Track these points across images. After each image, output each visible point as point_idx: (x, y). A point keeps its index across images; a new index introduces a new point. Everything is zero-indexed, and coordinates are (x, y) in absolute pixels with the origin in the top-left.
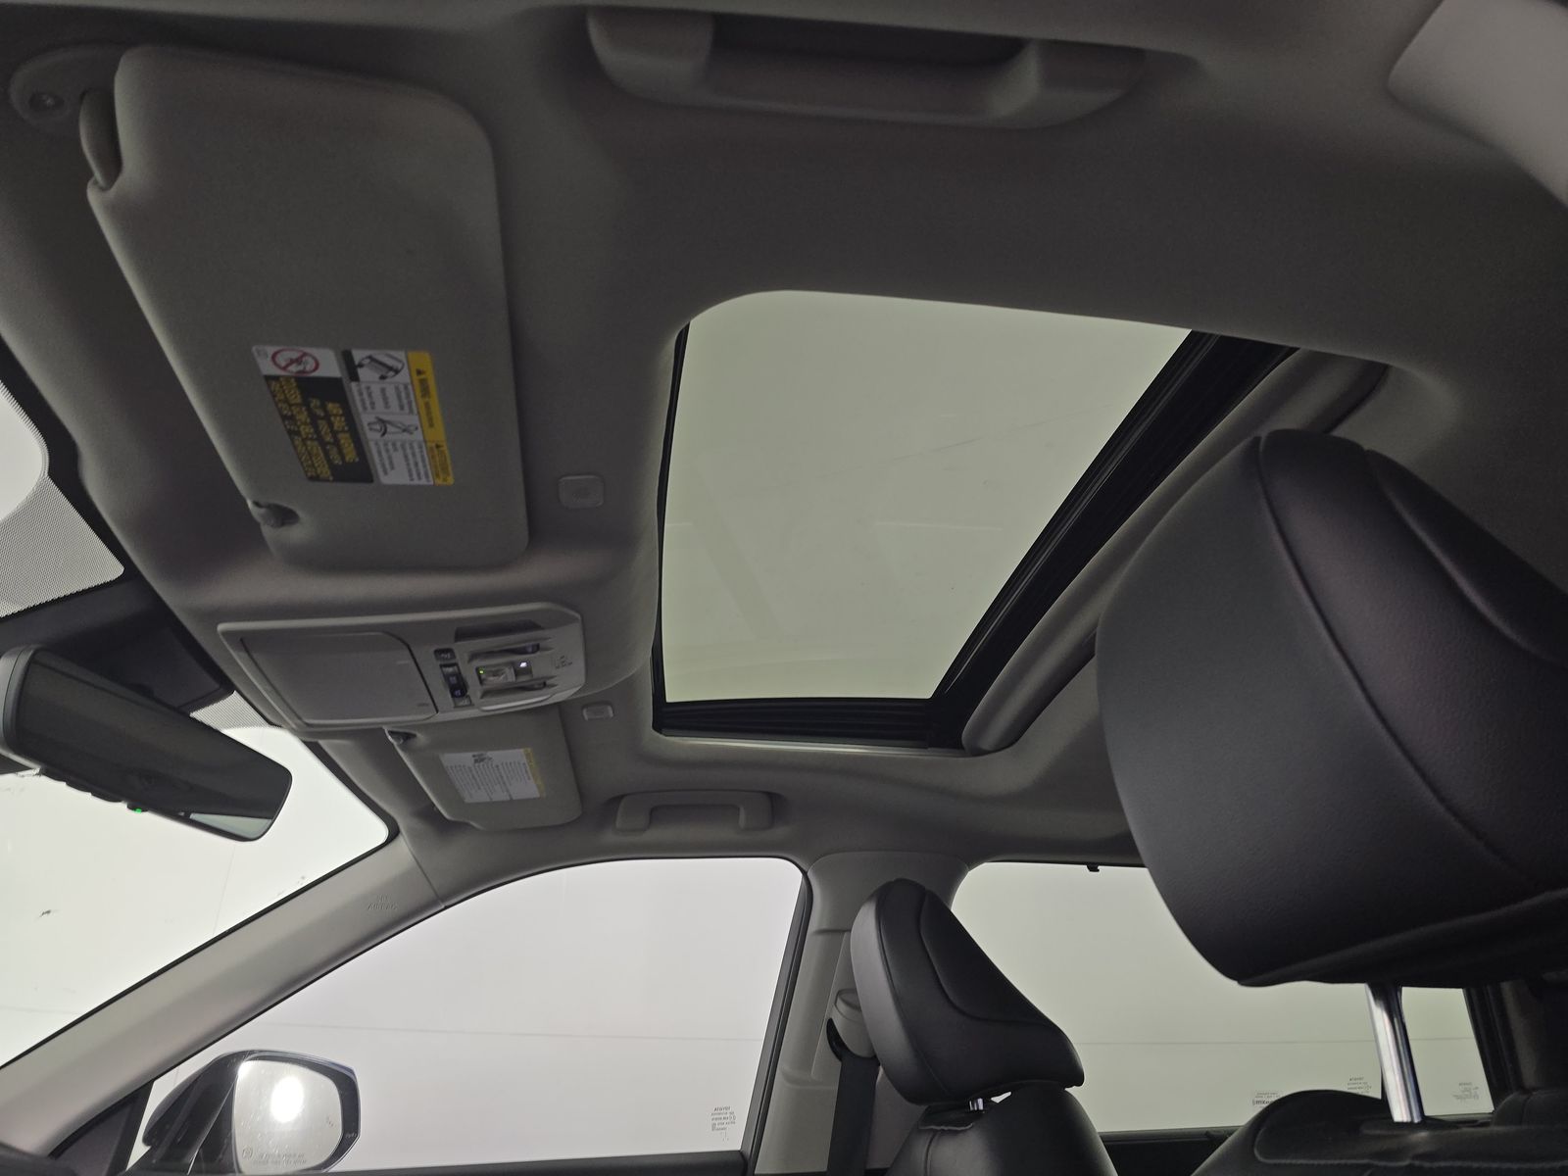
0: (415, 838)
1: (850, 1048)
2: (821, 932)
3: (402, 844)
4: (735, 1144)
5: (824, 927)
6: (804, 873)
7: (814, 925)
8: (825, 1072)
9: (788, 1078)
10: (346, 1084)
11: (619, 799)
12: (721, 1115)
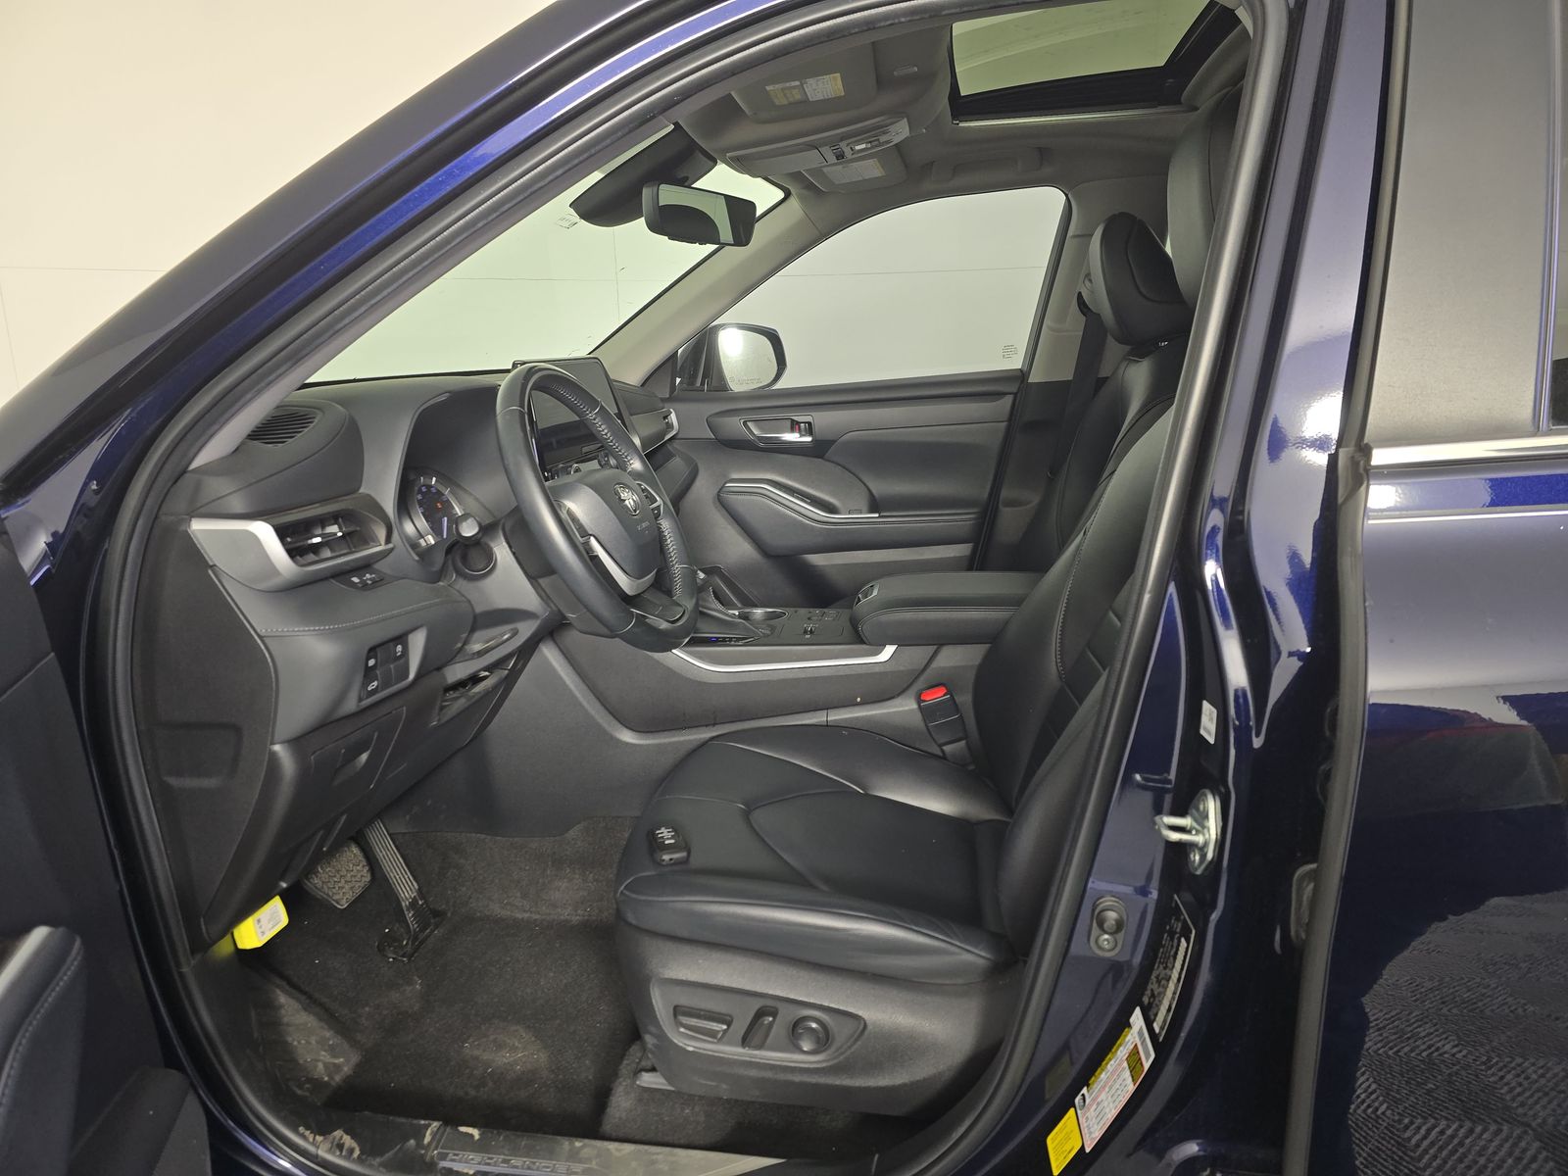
0: (802, 199)
1: (1090, 307)
2: (1074, 236)
3: (793, 202)
4: (1019, 366)
5: (1077, 233)
6: (1066, 195)
7: (1071, 232)
8: (1076, 323)
9: (1051, 329)
10: (774, 338)
11: (932, 163)
12: (1008, 350)
